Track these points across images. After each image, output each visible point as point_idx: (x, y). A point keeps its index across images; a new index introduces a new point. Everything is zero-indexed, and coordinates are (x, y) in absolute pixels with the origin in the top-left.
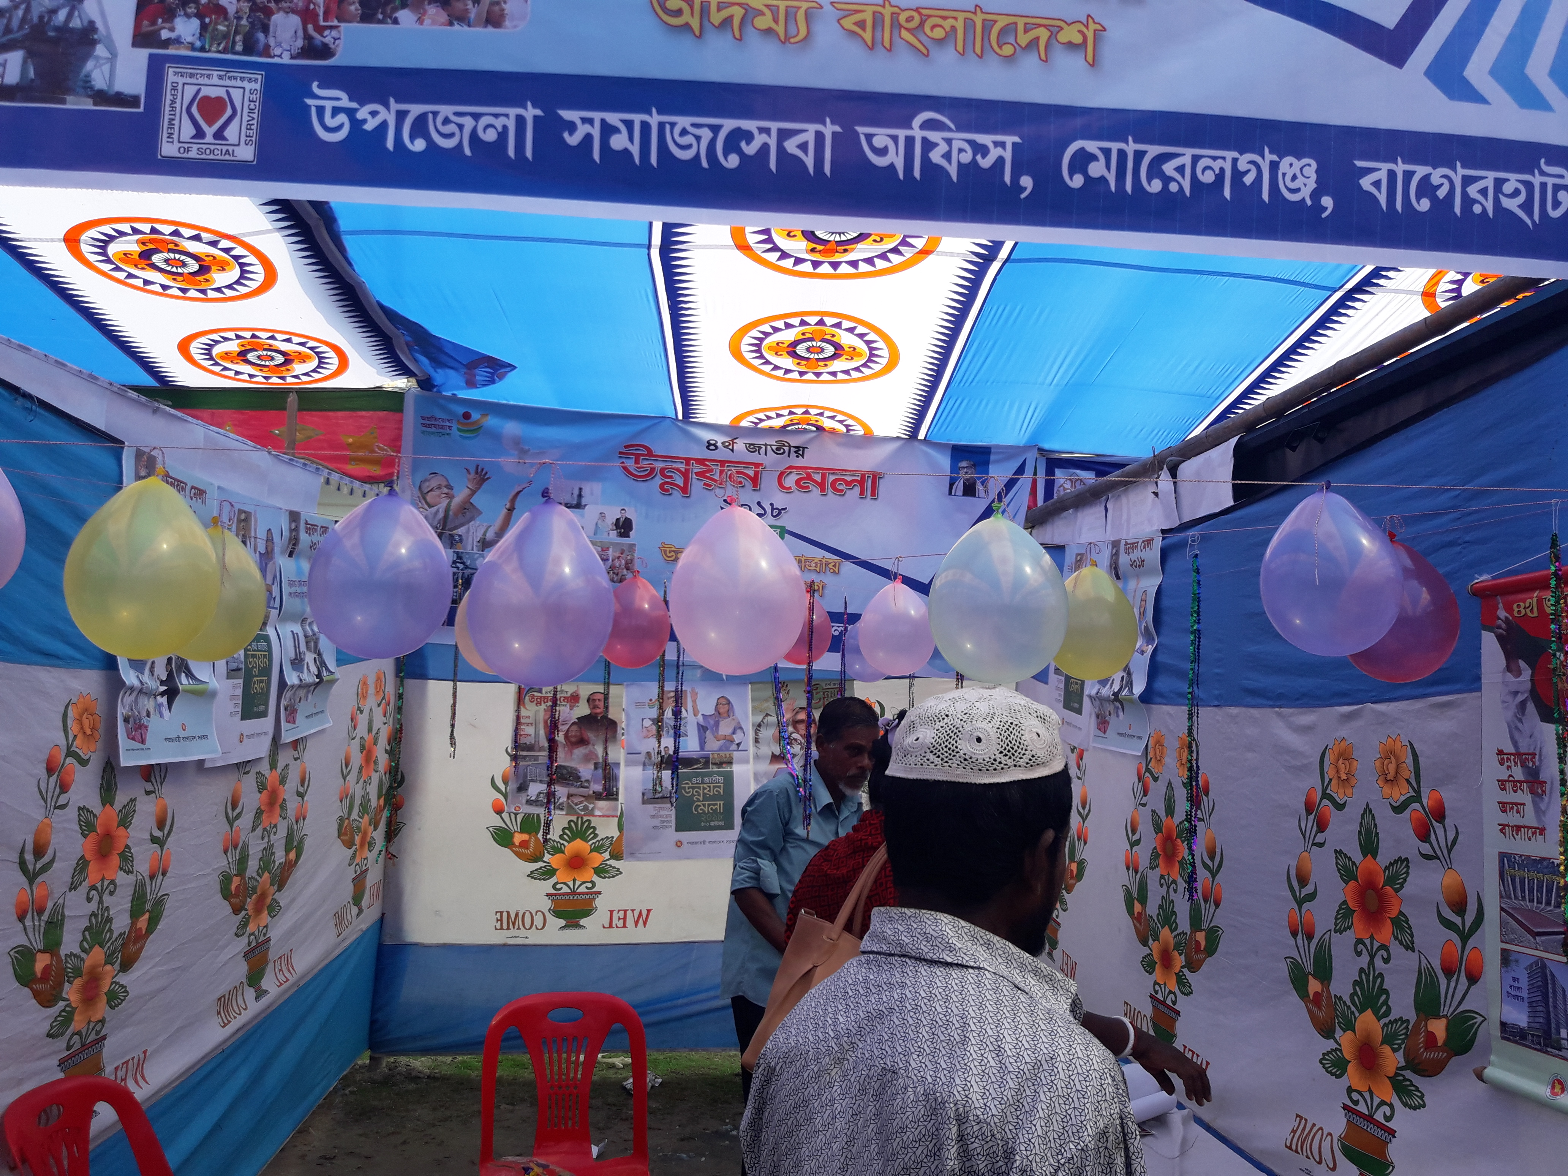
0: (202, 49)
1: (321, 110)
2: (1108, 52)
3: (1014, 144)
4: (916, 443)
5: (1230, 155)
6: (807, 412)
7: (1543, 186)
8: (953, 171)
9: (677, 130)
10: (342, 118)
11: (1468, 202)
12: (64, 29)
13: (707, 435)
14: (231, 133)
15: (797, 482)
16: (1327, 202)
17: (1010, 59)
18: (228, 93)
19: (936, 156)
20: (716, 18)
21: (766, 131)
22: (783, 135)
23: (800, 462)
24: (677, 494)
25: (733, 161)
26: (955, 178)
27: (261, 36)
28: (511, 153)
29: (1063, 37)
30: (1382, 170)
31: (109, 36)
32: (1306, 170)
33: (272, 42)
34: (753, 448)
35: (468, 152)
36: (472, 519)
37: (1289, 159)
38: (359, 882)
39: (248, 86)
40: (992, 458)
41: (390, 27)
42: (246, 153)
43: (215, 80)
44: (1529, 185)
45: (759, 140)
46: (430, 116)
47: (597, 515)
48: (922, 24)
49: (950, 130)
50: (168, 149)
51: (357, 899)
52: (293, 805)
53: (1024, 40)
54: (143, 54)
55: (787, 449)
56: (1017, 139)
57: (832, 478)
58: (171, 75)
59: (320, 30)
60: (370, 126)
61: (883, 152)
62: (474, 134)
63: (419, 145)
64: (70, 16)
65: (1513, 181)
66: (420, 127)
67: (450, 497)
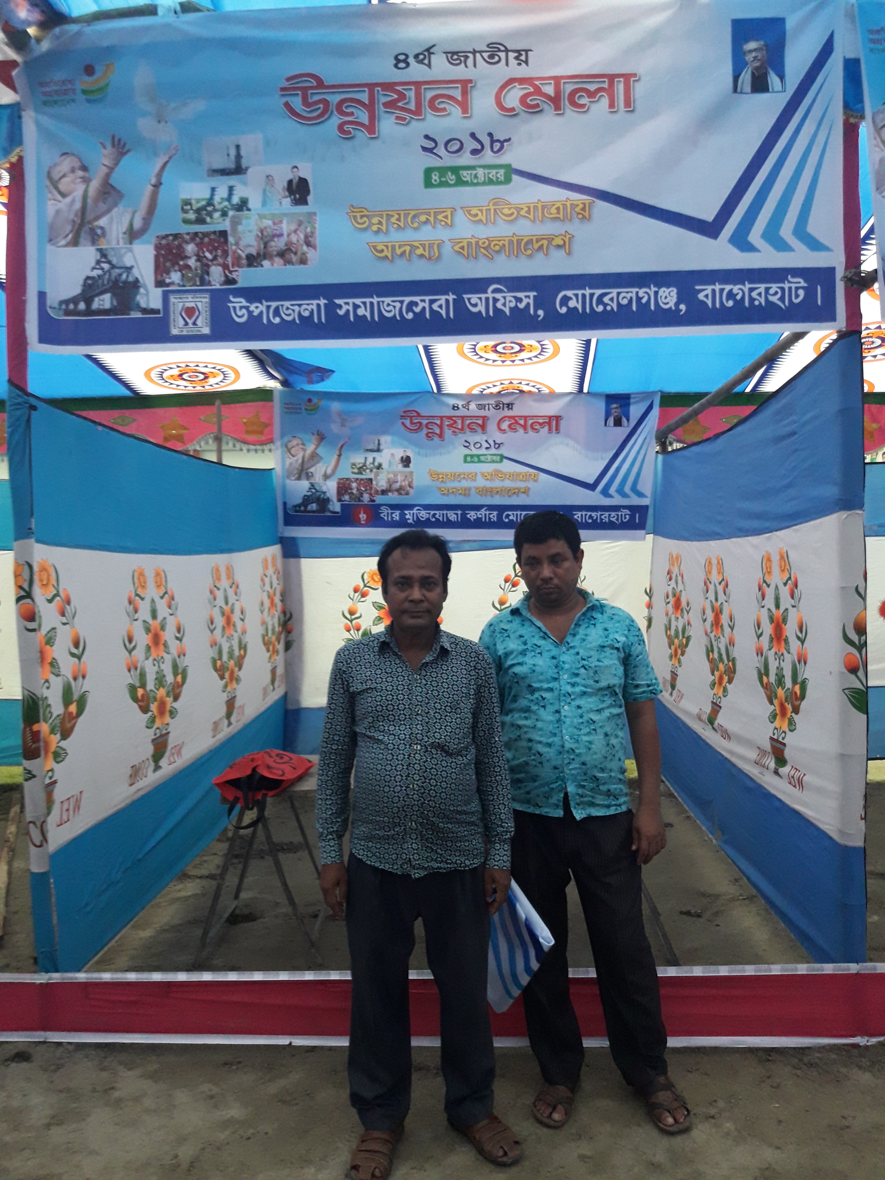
0: (184, 286)
1: (234, 308)
2: (576, 247)
3: (534, 296)
4: (583, 395)
5: (634, 290)
6: (511, 383)
7: (790, 289)
8: (507, 311)
9: (385, 304)
10: (244, 311)
11: (752, 300)
12: (126, 282)
13: (452, 401)
14: (199, 322)
15: (510, 426)
16: (683, 307)
17: (530, 256)
18: (196, 305)
19: (499, 305)
20: (399, 252)
21: (423, 301)
22: (432, 302)
23: (510, 413)
24: (436, 439)
25: (410, 316)
26: (508, 314)
27: (206, 277)
28: (316, 320)
29: (554, 243)
30: (709, 289)
31: (145, 285)
32: (672, 294)
33: (211, 279)
34: (481, 407)
35: (298, 321)
36: (318, 462)
37: (663, 289)
38: (273, 671)
39: (203, 300)
40: (632, 401)
41: (260, 268)
42: (206, 330)
43: (191, 300)
44: (782, 289)
45: (421, 305)
46: (280, 307)
47: (390, 455)
48: (490, 244)
49: (504, 292)
50: (175, 332)
51: (273, 681)
52: (239, 624)
53: (536, 246)
54: (159, 290)
55: (501, 406)
56: (535, 294)
57: (530, 422)
58: (172, 299)
59: (231, 272)
60: (256, 313)
61: (475, 305)
62: (300, 314)
63: (277, 320)
64: (128, 276)
65: (774, 287)
66: (277, 313)
67: (304, 450)
